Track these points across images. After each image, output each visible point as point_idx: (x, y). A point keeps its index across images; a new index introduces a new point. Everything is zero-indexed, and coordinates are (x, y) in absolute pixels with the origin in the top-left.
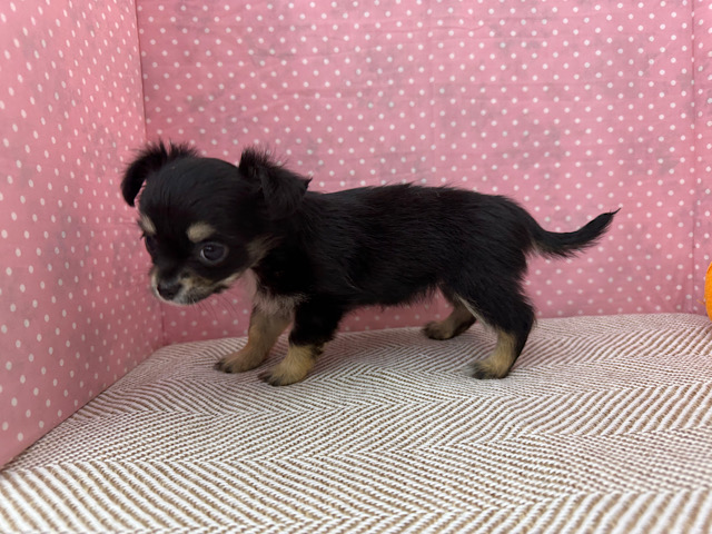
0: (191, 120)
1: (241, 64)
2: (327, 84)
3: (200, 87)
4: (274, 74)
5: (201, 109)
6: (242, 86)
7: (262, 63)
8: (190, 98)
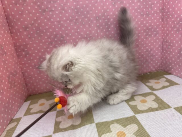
0: (25, 33)
1: (38, 14)
2: (64, 19)
3: (26, 23)
4: (48, 17)
5: (28, 29)
6: (39, 21)
7: (44, 14)
8: (23, 26)
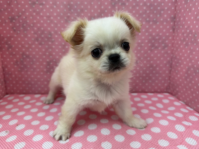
0: (11, 25)
1: (27, 6)
2: (55, 14)
3: (13, 14)
4: (38, 10)
5: (14, 21)
6: (27, 14)
7: (34, 6)
8: (10, 17)
